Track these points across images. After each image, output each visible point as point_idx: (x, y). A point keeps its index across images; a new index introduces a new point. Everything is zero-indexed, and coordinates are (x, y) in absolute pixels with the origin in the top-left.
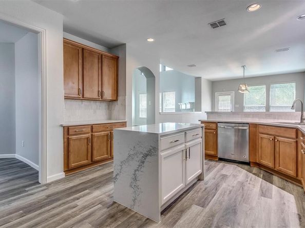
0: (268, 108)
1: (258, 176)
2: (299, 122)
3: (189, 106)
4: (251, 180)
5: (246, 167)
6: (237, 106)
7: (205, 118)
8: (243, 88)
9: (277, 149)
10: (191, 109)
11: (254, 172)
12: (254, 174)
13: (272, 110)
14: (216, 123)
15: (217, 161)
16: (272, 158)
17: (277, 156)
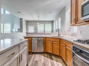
0: (44, 31)
1: (48, 58)
2: (58, 36)
3: (17, 30)
4: (46, 60)
5: (43, 54)
6: (35, 31)
7: (25, 35)
8: (38, 24)
9: (53, 46)
10: (18, 32)
11: (46, 56)
12: (46, 57)
13: (45, 32)
14: (31, 38)
15: (31, 54)
16: (52, 50)
17: (53, 49)
